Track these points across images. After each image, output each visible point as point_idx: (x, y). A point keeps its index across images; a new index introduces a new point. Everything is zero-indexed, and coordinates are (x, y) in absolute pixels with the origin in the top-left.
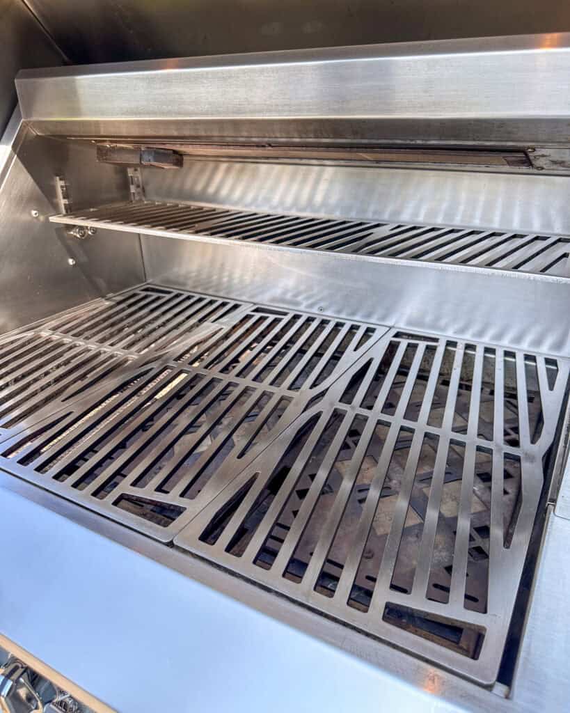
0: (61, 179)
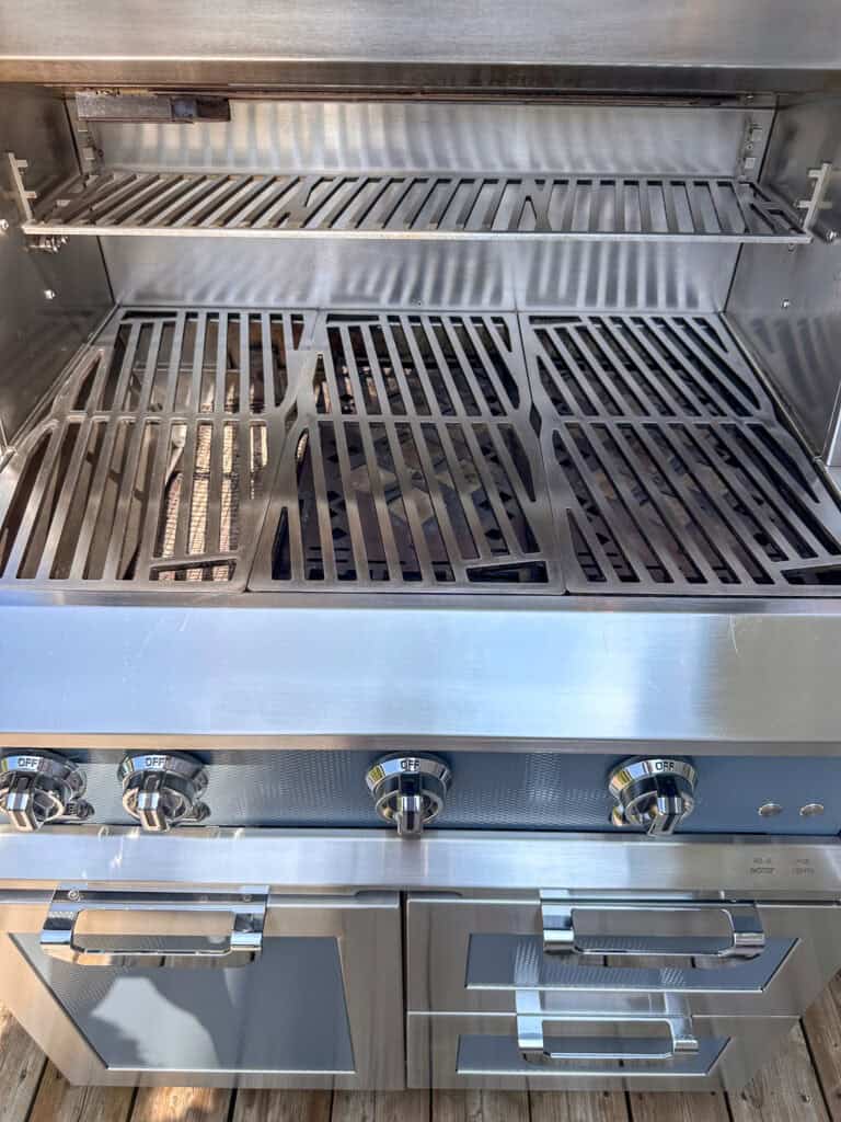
0: (17, 158)
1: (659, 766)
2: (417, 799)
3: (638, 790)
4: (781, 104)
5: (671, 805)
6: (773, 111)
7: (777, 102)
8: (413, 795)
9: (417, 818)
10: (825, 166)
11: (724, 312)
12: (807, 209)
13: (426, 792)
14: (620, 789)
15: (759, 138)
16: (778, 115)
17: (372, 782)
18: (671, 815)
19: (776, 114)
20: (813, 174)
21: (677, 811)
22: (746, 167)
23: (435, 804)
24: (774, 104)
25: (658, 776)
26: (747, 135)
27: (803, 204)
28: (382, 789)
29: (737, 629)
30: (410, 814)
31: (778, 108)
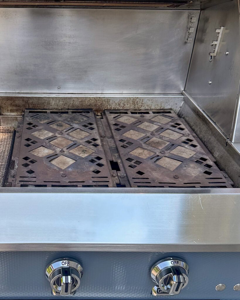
1: (172, 263)
2: (69, 277)
3: (164, 274)
4: (202, 8)
5: (179, 279)
6: (200, 11)
7: (201, 8)
8: (68, 276)
9: (70, 286)
10: (222, 28)
11: (184, 90)
12: (216, 45)
13: (73, 275)
14: (156, 275)
15: (195, 20)
16: (201, 12)
17: (49, 273)
18: (179, 283)
19: (201, 11)
20: (217, 31)
21: (181, 281)
22: (190, 32)
23: (76, 281)
24: (200, 8)
25: (172, 267)
26: (190, 19)
27: (215, 43)
28: (53, 275)
29: (202, 200)
30: (67, 284)
31: (201, 10)
